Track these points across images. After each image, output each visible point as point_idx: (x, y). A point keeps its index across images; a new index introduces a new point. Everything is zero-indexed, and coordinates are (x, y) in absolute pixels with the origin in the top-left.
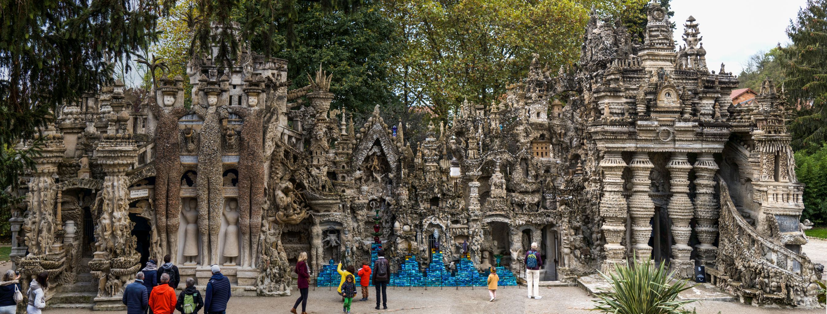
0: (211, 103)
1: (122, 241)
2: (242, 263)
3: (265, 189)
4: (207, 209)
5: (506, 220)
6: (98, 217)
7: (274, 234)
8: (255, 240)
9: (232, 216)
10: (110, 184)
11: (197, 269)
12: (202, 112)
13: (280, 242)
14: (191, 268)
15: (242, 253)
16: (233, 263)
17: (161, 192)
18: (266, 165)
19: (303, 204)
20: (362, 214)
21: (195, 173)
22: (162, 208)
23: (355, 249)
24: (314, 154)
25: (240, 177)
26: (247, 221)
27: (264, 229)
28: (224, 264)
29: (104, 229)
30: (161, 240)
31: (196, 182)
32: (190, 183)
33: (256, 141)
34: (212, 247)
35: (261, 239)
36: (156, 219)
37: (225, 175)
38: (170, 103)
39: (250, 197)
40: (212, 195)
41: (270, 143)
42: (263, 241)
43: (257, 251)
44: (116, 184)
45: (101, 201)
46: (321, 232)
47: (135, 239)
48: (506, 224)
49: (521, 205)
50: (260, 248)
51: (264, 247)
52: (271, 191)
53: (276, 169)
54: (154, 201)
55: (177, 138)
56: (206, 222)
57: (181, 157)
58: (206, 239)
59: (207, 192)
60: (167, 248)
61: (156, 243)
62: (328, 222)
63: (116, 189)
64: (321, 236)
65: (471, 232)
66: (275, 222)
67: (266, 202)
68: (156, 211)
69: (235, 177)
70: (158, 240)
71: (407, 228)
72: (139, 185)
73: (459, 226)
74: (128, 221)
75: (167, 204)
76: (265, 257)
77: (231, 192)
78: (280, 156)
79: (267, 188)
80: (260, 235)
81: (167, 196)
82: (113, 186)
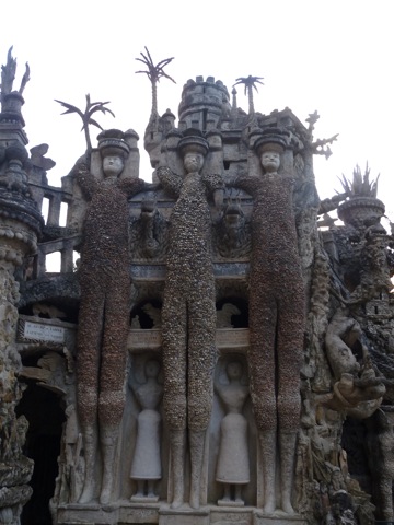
4: (184, 373)
11: (161, 509)
13: (343, 454)
14: (148, 508)
15: (259, 476)
17: (89, 333)
21: (158, 304)
27: (307, 420)
31: (159, 320)
32: (148, 323)
35: (301, 442)
36: (77, 391)
37: (219, 307)
43: (295, 471)
54: (74, 354)
61: (74, 445)
68: (78, 374)
69: (239, 308)
70: (77, 440)
72: (45, 316)
77: (234, 339)
81: (102, 344)
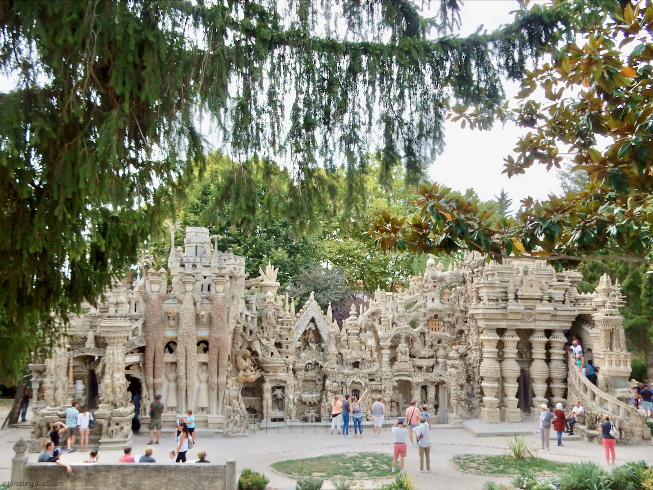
0: (188, 290)
1: (120, 396)
2: (211, 412)
3: (229, 356)
4: (185, 371)
5: (409, 379)
6: (102, 378)
7: (236, 390)
8: (221, 394)
9: (204, 376)
10: (111, 352)
12: (181, 297)
13: (240, 396)
14: (172, 416)
15: (211, 404)
16: (205, 412)
17: (149, 358)
18: (230, 337)
19: (257, 367)
20: (301, 374)
21: (175, 344)
22: (150, 371)
23: (296, 401)
24: (265, 329)
25: (210, 346)
26: (215, 380)
28: (198, 413)
29: (107, 387)
30: (149, 394)
31: (176, 350)
32: (171, 351)
33: (222, 319)
34: (189, 399)
35: (226, 393)
36: (146, 379)
37: (198, 344)
38: (157, 290)
39: (218, 362)
40: (188, 361)
41: (233, 321)
42: (228, 396)
43: (223, 403)
44: (115, 352)
45: (104, 366)
46: (270, 388)
47: (130, 394)
48: (409, 382)
49: (420, 368)
50: (225, 400)
51: (228, 400)
52: (234, 357)
53: (237, 340)
54: (144, 365)
55: (162, 317)
56: (184, 381)
57: (164, 331)
58: (184, 394)
59: (185, 358)
61: (146, 397)
62: (276, 380)
63: (115, 356)
64: (270, 391)
65: (383, 388)
66: (237, 381)
67: (229, 366)
68: (145, 372)
69: (205, 346)
70: (147, 395)
71: (335, 384)
72: (132, 353)
73: (374, 383)
74: (125, 380)
75: (154, 367)
76: (229, 407)
77: (204, 357)
78: (240, 330)
80: (225, 391)
81: (154, 361)
82: (113, 354)
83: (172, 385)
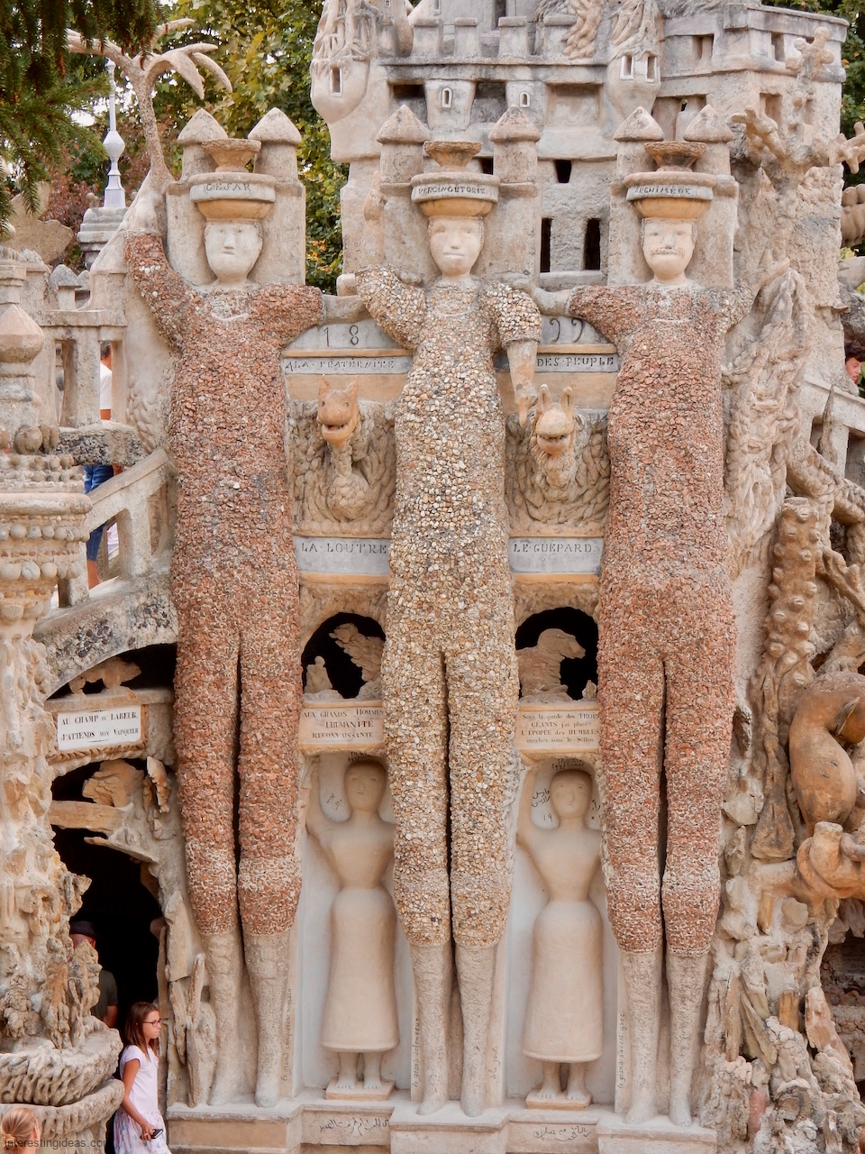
2: (620, 1095)
3: (738, 718)
4: (440, 817)
7: (789, 951)
8: (686, 980)
11: (394, 1119)
13: (817, 997)
14: (366, 1113)
15: (621, 1044)
16: (576, 1096)
17: (205, 725)
18: (743, 589)
21: (371, 629)
22: (214, 809)
25: (607, 650)
27: (734, 923)
28: (531, 1099)
30: (210, 966)
31: (376, 674)
33: (687, 460)
34: (469, 1009)
35: (718, 974)
36: (185, 861)
37: (527, 635)
39: (663, 756)
40: (460, 745)
41: (764, 474)
42: (733, 990)
43: (701, 1036)
50: (712, 1019)
51: (735, 1020)
52: (769, 725)
53: (794, 608)
54: (170, 771)
55: (280, 447)
56: (435, 880)
57: (298, 542)
58: (434, 966)
59: (439, 728)
60: (241, 1009)
61: (188, 980)
67: (741, 784)
70: (194, 968)
72: (94, 688)
76: (742, 1068)
77: (564, 726)
78: (813, 540)
79: (748, 710)
80: (712, 954)
81: (237, 748)
83: (361, 910)
